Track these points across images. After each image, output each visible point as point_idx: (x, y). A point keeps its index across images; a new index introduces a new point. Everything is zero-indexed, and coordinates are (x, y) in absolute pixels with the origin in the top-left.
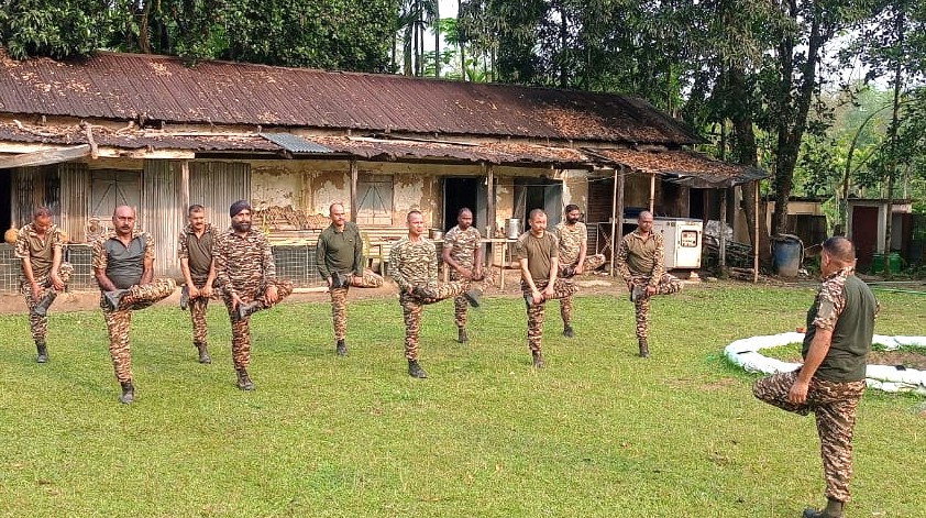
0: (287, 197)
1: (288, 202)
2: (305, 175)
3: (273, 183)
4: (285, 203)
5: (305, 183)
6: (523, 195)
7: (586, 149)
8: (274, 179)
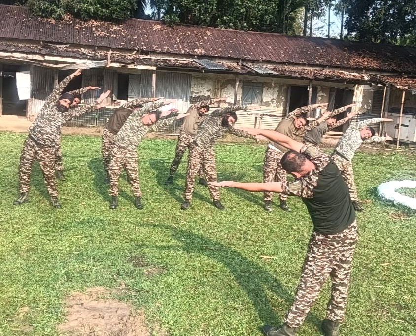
0: (208, 91)
1: (209, 93)
2: (218, 81)
3: (202, 84)
4: (207, 94)
5: (218, 84)
6: (333, 97)
7: (372, 75)
8: (203, 82)
